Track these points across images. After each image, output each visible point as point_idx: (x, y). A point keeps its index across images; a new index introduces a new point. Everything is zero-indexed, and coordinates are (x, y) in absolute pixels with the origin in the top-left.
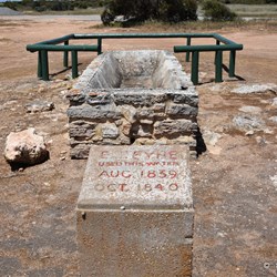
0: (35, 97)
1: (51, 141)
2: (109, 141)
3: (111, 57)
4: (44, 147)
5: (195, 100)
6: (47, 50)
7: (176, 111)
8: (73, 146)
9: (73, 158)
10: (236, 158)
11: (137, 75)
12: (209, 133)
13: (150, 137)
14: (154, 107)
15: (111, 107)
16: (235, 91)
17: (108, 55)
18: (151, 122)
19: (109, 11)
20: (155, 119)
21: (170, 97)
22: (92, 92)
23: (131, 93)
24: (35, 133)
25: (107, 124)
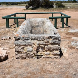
0: (4, 34)
1: (9, 52)
2: (29, 53)
3: (29, 21)
4: (6, 55)
5: (59, 38)
6: (9, 18)
7: (53, 42)
8: (16, 54)
9: (17, 59)
10: (73, 58)
11: (37, 26)
12: (63, 48)
13: (44, 51)
14: (45, 41)
15: (30, 41)
16: (69, 31)
17: (28, 20)
18: (44, 46)
19: (28, 5)
20: (45, 45)
21: (51, 37)
22: (23, 35)
23: (37, 36)
24: (3, 49)
25: (29, 47)
